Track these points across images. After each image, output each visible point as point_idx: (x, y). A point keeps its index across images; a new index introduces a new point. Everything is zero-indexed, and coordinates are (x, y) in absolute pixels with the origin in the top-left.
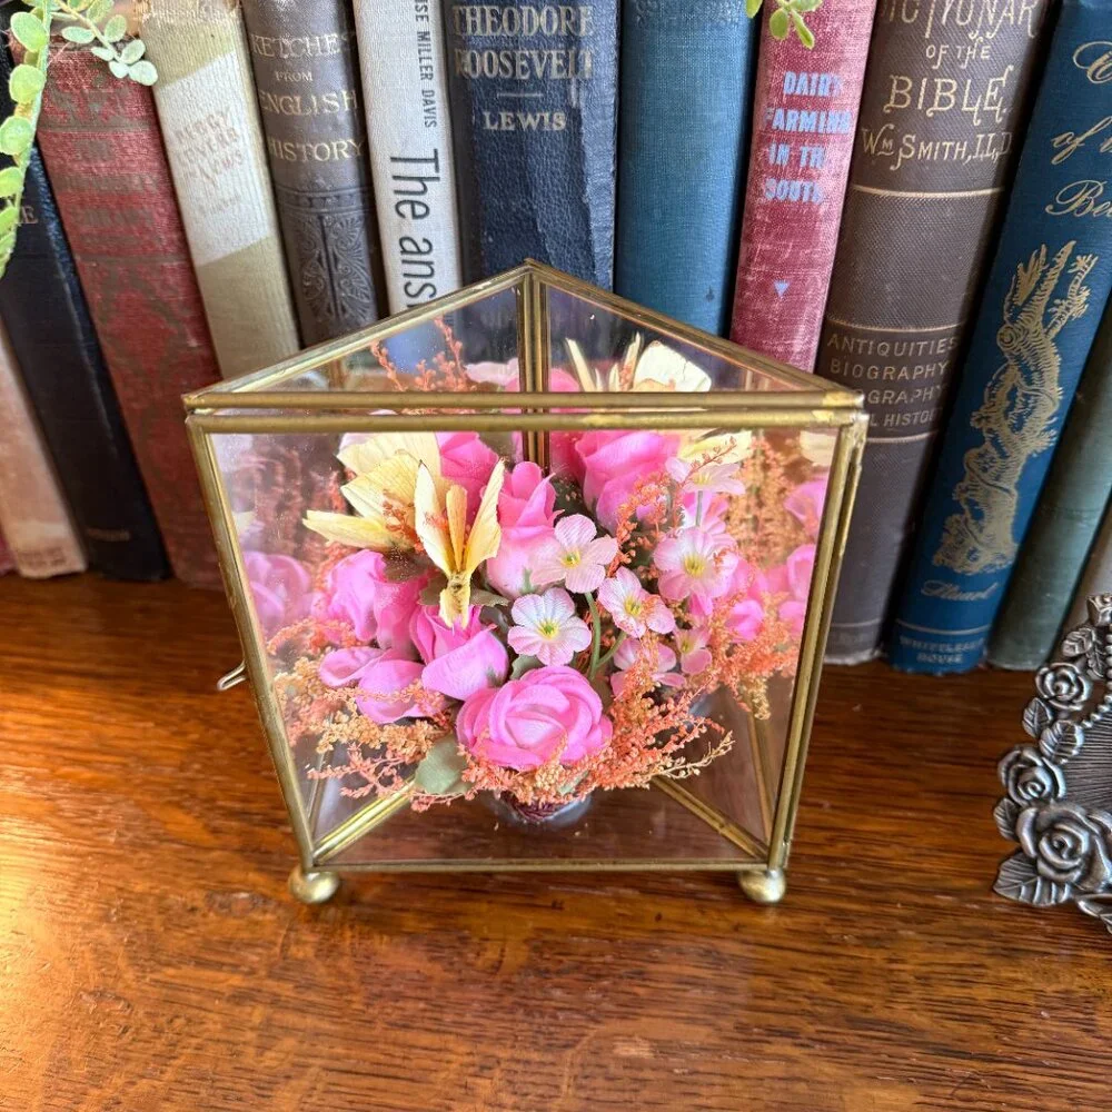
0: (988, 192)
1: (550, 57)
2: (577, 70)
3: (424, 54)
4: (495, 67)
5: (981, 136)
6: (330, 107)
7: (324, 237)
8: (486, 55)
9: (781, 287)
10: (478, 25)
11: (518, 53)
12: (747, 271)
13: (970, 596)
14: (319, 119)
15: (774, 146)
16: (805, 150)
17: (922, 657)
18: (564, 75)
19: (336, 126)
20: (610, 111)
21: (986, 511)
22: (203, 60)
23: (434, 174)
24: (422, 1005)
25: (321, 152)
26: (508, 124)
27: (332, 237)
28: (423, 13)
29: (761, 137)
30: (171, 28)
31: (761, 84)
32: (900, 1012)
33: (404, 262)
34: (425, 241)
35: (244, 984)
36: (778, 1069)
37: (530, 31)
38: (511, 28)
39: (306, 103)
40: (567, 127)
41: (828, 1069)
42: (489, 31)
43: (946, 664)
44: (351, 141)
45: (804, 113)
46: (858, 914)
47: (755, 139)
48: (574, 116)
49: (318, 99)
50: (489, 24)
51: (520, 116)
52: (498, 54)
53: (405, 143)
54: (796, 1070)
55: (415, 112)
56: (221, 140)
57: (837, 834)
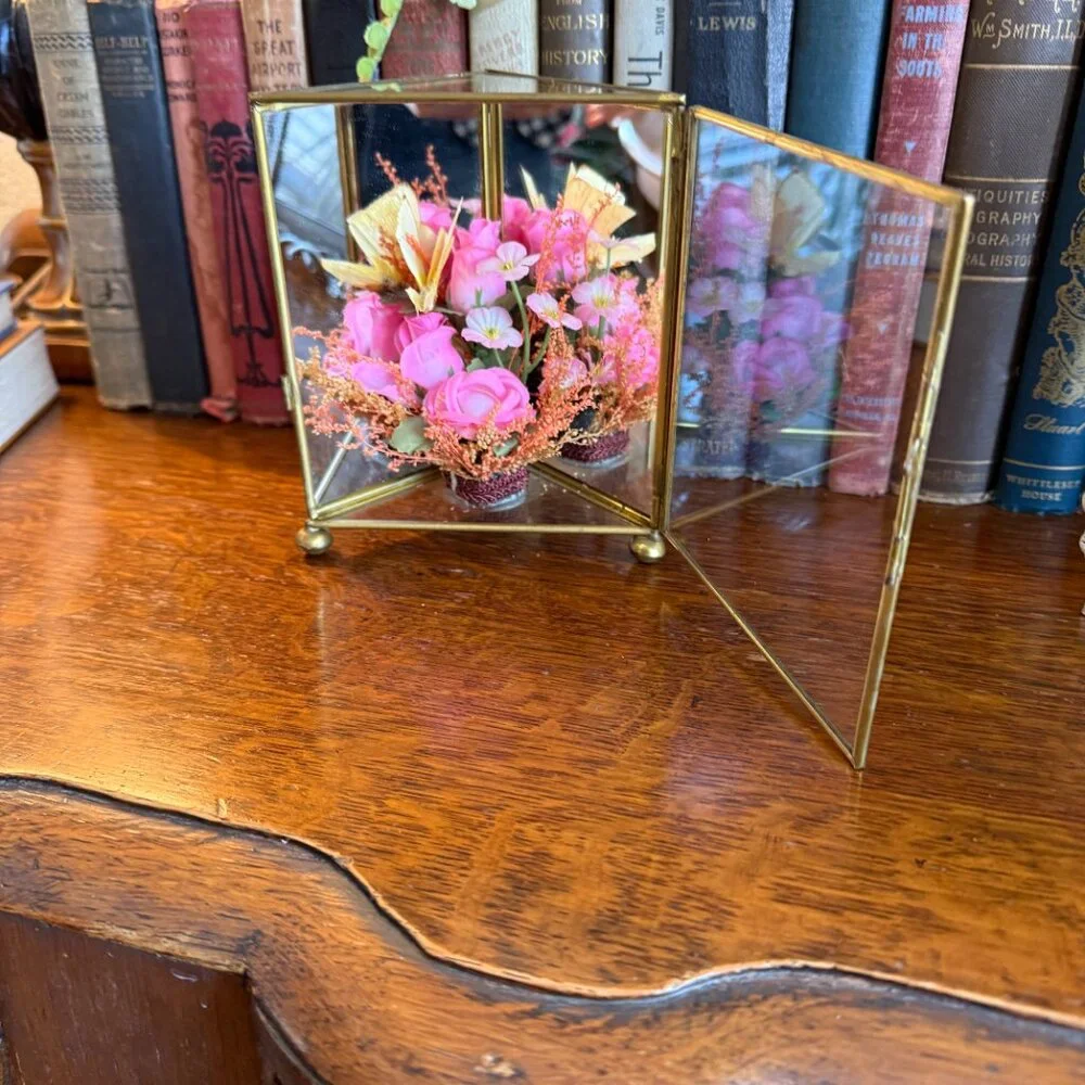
0: (1069, 67)
5: (1061, 21)
6: (591, 25)
9: (910, 146)
12: (884, 135)
13: (1064, 430)
14: (582, 32)
15: (906, 35)
16: (928, 36)
17: (1026, 494)
19: (592, 38)
20: (788, 18)
21: (1076, 345)
23: (657, 70)
24: (593, 626)
25: (580, 57)
26: (715, 26)
29: (897, 29)
32: (995, 663)
35: (457, 607)
39: (575, 20)
40: (757, 28)
43: (1046, 501)
44: (601, 51)
45: (928, 8)
47: (893, 32)
48: (763, 21)
49: (584, 19)
51: (724, 19)
53: (640, 47)
55: (650, 23)
56: (511, 51)
57: (944, 580)
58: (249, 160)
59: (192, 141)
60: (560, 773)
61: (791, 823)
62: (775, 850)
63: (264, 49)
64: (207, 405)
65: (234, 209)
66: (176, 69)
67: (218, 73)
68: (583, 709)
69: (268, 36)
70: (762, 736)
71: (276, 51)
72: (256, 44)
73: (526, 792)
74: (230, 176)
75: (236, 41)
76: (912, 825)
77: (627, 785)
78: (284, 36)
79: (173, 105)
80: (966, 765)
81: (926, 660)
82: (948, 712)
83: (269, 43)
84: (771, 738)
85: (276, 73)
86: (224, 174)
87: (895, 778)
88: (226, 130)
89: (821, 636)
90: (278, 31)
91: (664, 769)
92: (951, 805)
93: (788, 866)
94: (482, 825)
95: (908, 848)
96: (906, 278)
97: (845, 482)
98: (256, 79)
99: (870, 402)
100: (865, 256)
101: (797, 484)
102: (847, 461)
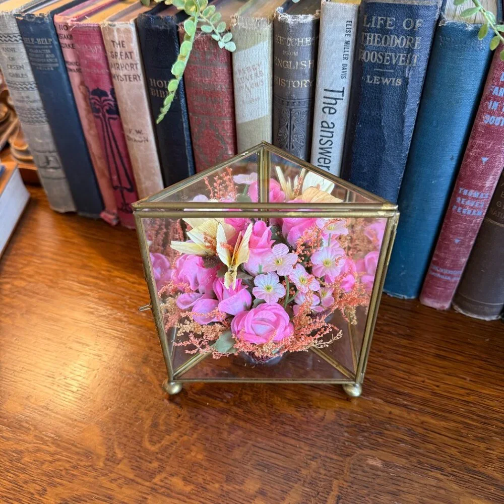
1: (399, 56)
2: (410, 63)
3: (346, 50)
4: (376, 58)
6: (304, 67)
7: (291, 118)
8: (373, 53)
9: (485, 159)
10: (372, 41)
11: (386, 54)
12: (470, 151)
14: (298, 71)
15: (491, 102)
18: (404, 64)
19: (304, 74)
20: (421, 80)
22: (254, 44)
23: (341, 97)
24: (292, 428)
25: (296, 84)
26: (377, 81)
27: (294, 118)
28: (348, 33)
29: (486, 97)
30: (244, 30)
31: (490, 76)
32: (489, 470)
33: (322, 131)
34: (332, 123)
35: (225, 407)
36: (433, 482)
37: (393, 45)
38: (385, 44)
39: (294, 64)
40: (402, 85)
41: (455, 486)
42: (376, 44)
44: (308, 80)
46: (476, 427)
47: (483, 97)
48: (406, 81)
49: (299, 63)
50: (376, 40)
51: (382, 78)
52: (378, 53)
53: (331, 85)
54: (441, 484)
55: (338, 72)
56: (256, 75)
58: (114, 109)
59: (82, 93)
63: (116, 56)
64: (103, 215)
65: (107, 131)
66: (69, 55)
67: (92, 64)
69: (118, 49)
71: (123, 57)
72: (112, 52)
74: (104, 116)
75: (100, 47)
78: (127, 49)
79: (70, 73)
83: (119, 53)
85: (124, 69)
86: (101, 114)
88: (99, 93)
90: (123, 47)
96: (474, 221)
97: (428, 302)
98: (113, 71)
99: (446, 271)
100: (452, 207)
101: (404, 297)
102: (430, 293)
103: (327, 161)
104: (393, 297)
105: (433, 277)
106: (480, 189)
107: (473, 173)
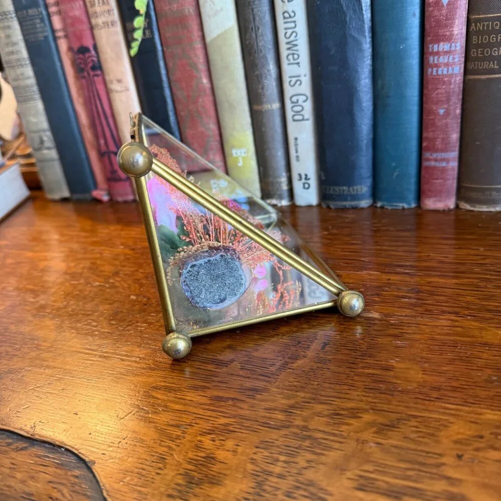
7: (254, 19)
9: (445, 1)
27: (257, 18)
33: (285, 23)
36: (446, 323)
41: (474, 324)
54: (457, 324)
57: (486, 257)
58: (97, 65)
60: (233, 399)
61: (374, 429)
62: (362, 450)
63: (94, 4)
65: (93, 91)
66: (57, 23)
67: (76, 20)
68: (255, 354)
70: (363, 368)
71: (101, 4)
72: (90, 2)
73: (209, 413)
74: (89, 74)
75: (81, 3)
76: (455, 427)
77: (273, 405)
79: (59, 41)
80: (495, 381)
81: (473, 309)
82: (486, 344)
83: (97, 2)
84: (369, 368)
85: (102, 16)
86: (86, 74)
87: (446, 392)
88: (83, 50)
89: (409, 298)
91: (299, 394)
92: (484, 411)
93: (368, 461)
94: (178, 437)
95: (452, 445)
96: (453, 81)
97: (431, 204)
98: (93, 21)
99: (439, 155)
100: (427, 71)
101: (403, 207)
102: (430, 191)
103: (296, 56)
104: (392, 209)
105: (427, 168)
106: (449, 39)
107: (438, 21)
